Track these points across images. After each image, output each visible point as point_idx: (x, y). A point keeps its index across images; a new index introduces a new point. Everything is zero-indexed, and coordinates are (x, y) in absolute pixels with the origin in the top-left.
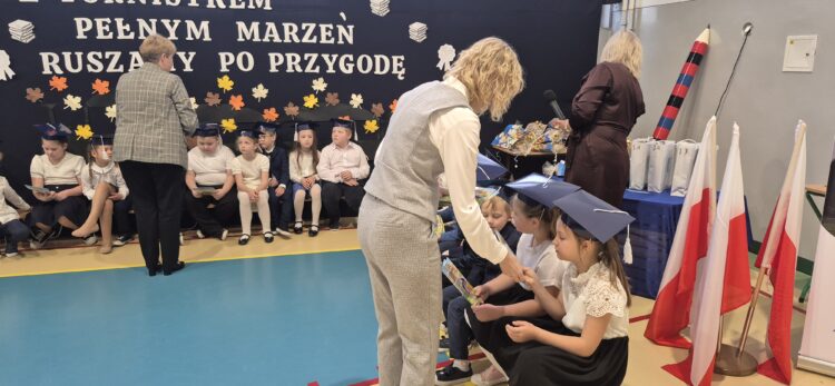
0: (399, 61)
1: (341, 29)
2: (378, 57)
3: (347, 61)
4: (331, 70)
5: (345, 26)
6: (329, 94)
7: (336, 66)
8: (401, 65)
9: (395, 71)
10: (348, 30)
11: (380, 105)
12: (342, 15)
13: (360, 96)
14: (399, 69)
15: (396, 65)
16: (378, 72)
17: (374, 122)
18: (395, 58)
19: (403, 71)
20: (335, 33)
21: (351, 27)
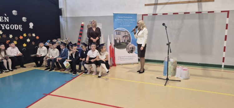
0: (21, 26)
1: (5, 18)
2: (15, 25)
3: (7, 26)
4: (3, 28)
5: (6, 17)
6: (3, 35)
7: (5, 27)
8: (21, 27)
9: (20, 29)
10: (7, 18)
11: (17, 37)
12: (5, 14)
13: (12, 35)
14: (21, 28)
15: (20, 27)
16: (16, 29)
17: (16, 41)
18: (20, 26)
19: (22, 29)
20: (4, 19)
21: (8, 18)
